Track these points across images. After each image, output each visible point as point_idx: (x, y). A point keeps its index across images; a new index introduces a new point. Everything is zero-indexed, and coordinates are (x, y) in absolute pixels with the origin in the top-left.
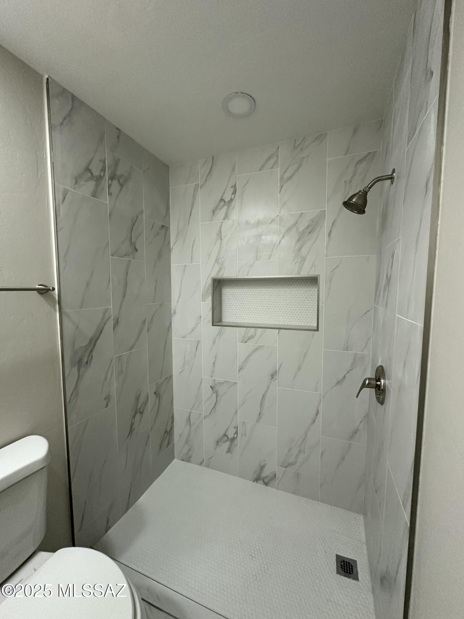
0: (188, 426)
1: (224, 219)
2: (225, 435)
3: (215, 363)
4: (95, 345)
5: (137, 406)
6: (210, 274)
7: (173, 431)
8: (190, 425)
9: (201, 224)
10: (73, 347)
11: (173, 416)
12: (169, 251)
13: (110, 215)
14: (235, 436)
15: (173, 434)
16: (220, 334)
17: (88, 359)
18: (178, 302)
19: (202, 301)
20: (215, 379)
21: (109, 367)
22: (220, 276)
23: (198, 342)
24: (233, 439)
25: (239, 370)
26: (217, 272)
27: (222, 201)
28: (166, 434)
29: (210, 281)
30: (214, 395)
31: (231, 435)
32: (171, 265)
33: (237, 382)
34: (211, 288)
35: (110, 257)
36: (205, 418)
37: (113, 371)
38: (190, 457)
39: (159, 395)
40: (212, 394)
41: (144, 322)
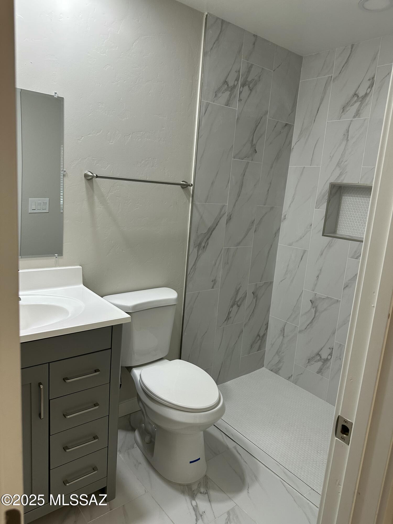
0: (281, 337)
1: (354, 117)
2: (318, 354)
3: (320, 277)
4: (211, 234)
5: (236, 298)
6: (329, 178)
7: (266, 338)
8: (284, 337)
9: (327, 122)
10: (197, 233)
11: (268, 323)
12: (290, 151)
13: (237, 119)
14: (329, 357)
15: (265, 341)
16: (329, 245)
17: (205, 244)
18: (290, 206)
19: (315, 208)
20: (316, 293)
21: (219, 256)
22: (339, 182)
23: (305, 252)
24: (326, 360)
25: (344, 288)
26: (337, 177)
27: (355, 96)
28: (258, 338)
29: (327, 187)
30: (313, 310)
31: (324, 355)
32: (289, 166)
33: (340, 301)
34: (327, 195)
35: (232, 159)
36: (300, 332)
37: (221, 260)
38: (279, 369)
39: (257, 296)
40: (311, 309)
41: (253, 222)
